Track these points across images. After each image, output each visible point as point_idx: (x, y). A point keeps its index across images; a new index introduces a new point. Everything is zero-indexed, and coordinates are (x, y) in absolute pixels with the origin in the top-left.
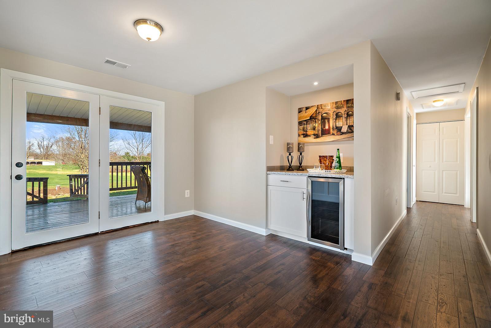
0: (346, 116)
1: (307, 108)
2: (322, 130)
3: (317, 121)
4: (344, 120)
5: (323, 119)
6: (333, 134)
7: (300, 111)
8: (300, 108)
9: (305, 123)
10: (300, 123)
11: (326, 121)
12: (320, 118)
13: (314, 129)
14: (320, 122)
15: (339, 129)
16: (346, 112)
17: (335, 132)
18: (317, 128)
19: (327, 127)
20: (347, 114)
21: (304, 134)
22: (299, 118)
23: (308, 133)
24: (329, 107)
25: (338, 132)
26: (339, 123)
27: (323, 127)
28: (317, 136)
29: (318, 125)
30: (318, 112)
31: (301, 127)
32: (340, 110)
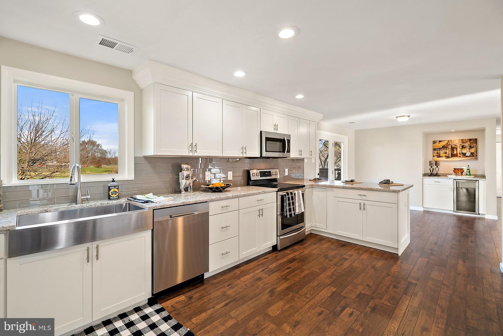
0: (469, 147)
1: (440, 141)
2: (452, 154)
3: (448, 149)
4: (468, 149)
5: (453, 148)
6: (460, 157)
7: (434, 142)
8: (435, 141)
9: (439, 149)
10: (434, 149)
11: (455, 149)
12: (450, 147)
13: (446, 153)
14: (450, 150)
15: (464, 154)
16: (469, 145)
17: (461, 156)
18: (448, 153)
19: (455, 152)
20: (470, 146)
21: (438, 156)
22: (433, 147)
23: (440, 155)
24: (457, 142)
25: (463, 155)
26: (464, 151)
27: (452, 152)
28: (448, 157)
29: (449, 152)
30: (448, 144)
31: (436, 152)
32: (464, 144)
